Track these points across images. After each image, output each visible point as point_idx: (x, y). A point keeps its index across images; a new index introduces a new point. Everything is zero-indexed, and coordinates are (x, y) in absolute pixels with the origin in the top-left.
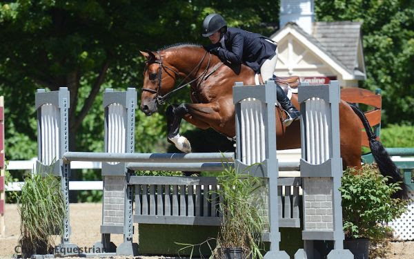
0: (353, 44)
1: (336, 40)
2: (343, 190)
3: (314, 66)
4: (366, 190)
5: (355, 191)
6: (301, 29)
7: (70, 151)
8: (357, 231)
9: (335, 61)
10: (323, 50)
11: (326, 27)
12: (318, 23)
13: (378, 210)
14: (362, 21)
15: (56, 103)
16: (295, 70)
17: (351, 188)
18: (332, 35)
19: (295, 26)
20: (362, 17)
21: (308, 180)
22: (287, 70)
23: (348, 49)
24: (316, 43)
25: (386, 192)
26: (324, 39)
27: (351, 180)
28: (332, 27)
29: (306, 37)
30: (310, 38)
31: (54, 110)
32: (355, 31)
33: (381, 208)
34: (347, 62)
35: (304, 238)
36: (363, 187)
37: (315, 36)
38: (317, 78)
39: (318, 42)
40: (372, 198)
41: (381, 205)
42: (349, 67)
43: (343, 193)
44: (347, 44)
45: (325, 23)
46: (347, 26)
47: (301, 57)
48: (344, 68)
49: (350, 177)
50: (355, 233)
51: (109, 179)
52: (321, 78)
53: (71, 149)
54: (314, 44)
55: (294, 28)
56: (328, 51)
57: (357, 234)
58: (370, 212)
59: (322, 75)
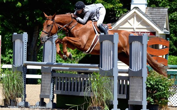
0: (164, 18)
1: (156, 15)
2: (147, 83)
3: (145, 27)
4: (158, 83)
5: (153, 83)
6: (140, 10)
7: (27, 61)
8: (153, 102)
9: (155, 25)
10: (150, 20)
11: (152, 9)
12: (148, 8)
13: (163, 92)
14: (169, 7)
15: (21, 39)
16: (137, 28)
17: (151, 82)
18: (155, 13)
19: (137, 9)
20: (169, 5)
21: (132, 78)
22: (133, 28)
23: (161, 20)
24: (147, 16)
25: (167, 84)
26: (151, 15)
27: (151, 78)
28: (154, 10)
29: (142, 14)
30: (144, 14)
31: (20, 42)
32: (165, 12)
33: (164, 92)
34: (161, 26)
35: (129, 103)
36: (156, 82)
37: (147, 13)
38: (147, 32)
39: (148, 16)
40: (160, 87)
41: (164, 90)
42: (161, 28)
43: (147, 84)
44: (161, 18)
45: (151, 8)
46: (161, 10)
47: (140, 23)
48: (159, 28)
49: (151, 77)
50: (152, 102)
51: (44, 74)
52: (148, 32)
53: (27, 60)
54: (146, 17)
55: (137, 10)
56: (152, 20)
57: (153, 103)
58: (159, 93)
59: (149, 31)
